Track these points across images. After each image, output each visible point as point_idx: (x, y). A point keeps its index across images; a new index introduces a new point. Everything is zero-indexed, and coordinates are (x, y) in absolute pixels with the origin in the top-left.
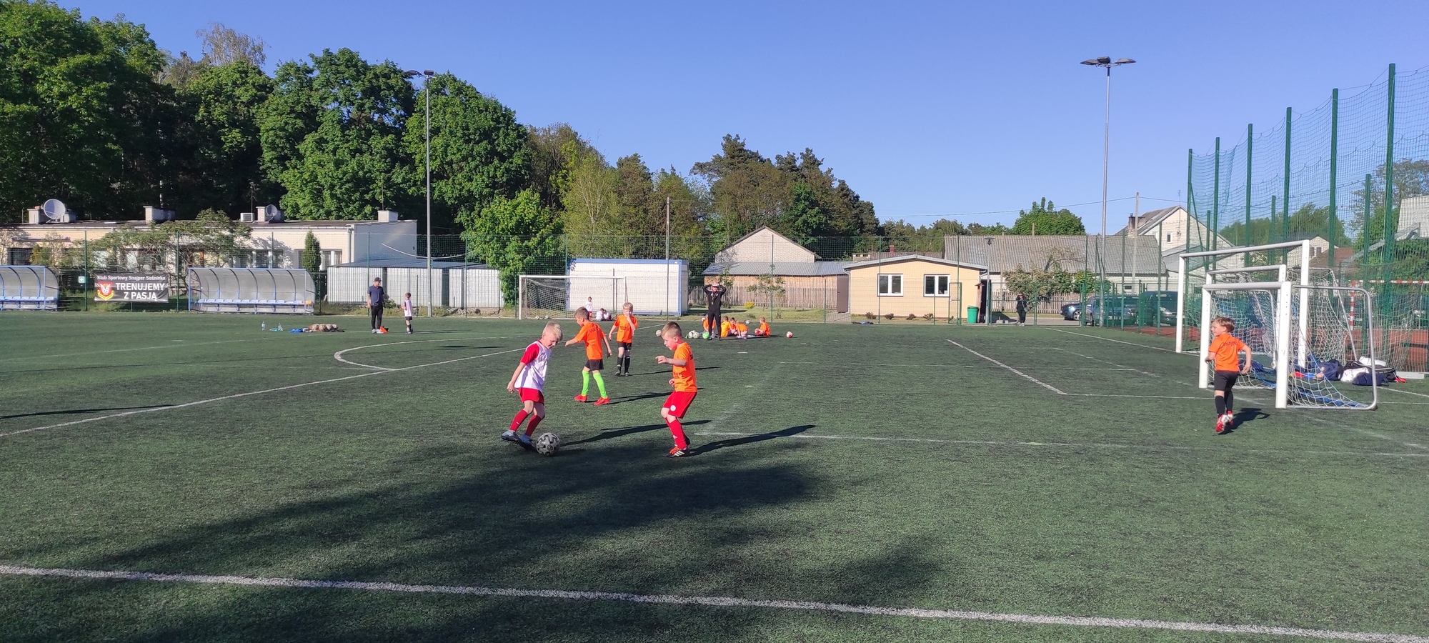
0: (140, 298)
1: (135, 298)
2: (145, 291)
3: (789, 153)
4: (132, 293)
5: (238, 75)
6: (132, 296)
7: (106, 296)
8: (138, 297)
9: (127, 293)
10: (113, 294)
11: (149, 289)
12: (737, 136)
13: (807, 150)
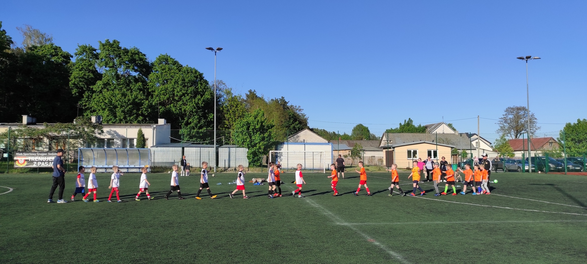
0: (43, 165)
1: (40, 165)
2: (47, 161)
3: (276, 98)
4: (39, 162)
5: (53, 51)
6: (39, 164)
7: (21, 164)
8: (42, 165)
9: (35, 163)
10: (26, 163)
11: (50, 160)
12: (254, 90)
13: (282, 97)
